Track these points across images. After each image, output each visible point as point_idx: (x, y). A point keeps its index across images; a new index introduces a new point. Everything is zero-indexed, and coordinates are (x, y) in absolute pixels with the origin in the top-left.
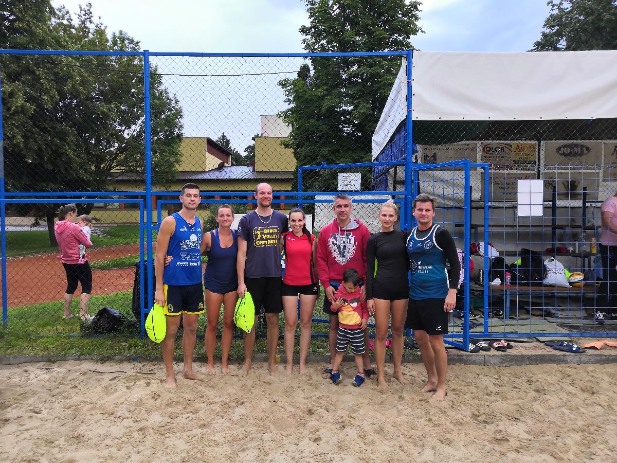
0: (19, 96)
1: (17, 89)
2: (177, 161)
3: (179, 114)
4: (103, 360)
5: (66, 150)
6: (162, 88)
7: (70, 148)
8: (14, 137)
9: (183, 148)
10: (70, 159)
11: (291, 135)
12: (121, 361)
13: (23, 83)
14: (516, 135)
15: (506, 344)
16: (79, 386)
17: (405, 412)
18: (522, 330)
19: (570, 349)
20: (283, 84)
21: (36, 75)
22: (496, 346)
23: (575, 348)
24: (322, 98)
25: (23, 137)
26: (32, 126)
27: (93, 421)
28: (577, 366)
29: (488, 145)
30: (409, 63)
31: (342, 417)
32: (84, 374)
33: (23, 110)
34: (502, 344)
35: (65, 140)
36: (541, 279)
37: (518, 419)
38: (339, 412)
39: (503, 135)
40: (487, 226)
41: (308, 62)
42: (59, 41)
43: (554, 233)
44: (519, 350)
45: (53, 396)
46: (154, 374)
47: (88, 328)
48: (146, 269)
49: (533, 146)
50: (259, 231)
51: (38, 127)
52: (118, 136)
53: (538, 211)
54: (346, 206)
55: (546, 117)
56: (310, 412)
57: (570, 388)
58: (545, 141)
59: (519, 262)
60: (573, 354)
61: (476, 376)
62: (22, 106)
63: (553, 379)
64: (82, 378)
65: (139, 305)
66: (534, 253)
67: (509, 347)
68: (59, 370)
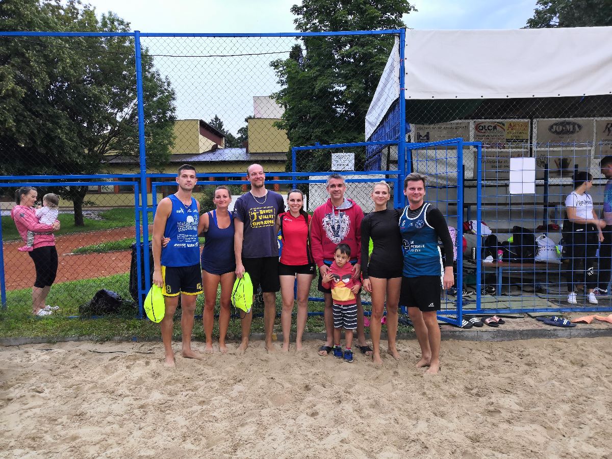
0: (9, 79)
1: (7, 72)
2: (171, 143)
3: (171, 96)
4: (102, 341)
5: (59, 134)
6: (153, 70)
7: (62, 132)
8: (6, 120)
9: (176, 130)
10: (63, 142)
11: (284, 116)
12: (120, 341)
13: (13, 65)
14: (508, 113)
15: (498, 320)
16: (80, 366)
17: (400, 386)
18: (515, 306)
19: (560, 324)
20: (275, 65)
21: (26, 58)
22: (489, 322)
23: (565, 322)
24: (315, 79)
25: (14, 121)
26: (23, 110)
27: (94, 400)
28: (568, 340)
29: (480, 124)
30: (401, 41)
31: (338, 392)
32: (84, 354)
33: (13, 93)
34: (495, 320)
35: (57, 124)
36: (533, 256)
37: (509, 392)
38: (336, 388)
39: (495, 114)
40: (479, 204)
41: (301, 42)
42: (48, 23)
43: (545, 210)
44: (510, 325)
45: (55, 376)
46: (154, 353)
47: (87, 309)
48: (142, 251)
49: (526, 124)
50: (255, 212)
51: (30, 110)
52: (110, 119)
53: (530, 189)
54: (340, 185)
55: (538, 95)
56: (307, 388)
57: (560, 362)
58: (538, 119)
59: (511, 239)
60: (564, 328)
61: (470, 352)
62: (13, 90)
63: (545, 352)
64: (83, 358)
65: (136, 287)
66: (525, 230)
67: (501, 322)
68: (59, 351)
